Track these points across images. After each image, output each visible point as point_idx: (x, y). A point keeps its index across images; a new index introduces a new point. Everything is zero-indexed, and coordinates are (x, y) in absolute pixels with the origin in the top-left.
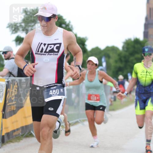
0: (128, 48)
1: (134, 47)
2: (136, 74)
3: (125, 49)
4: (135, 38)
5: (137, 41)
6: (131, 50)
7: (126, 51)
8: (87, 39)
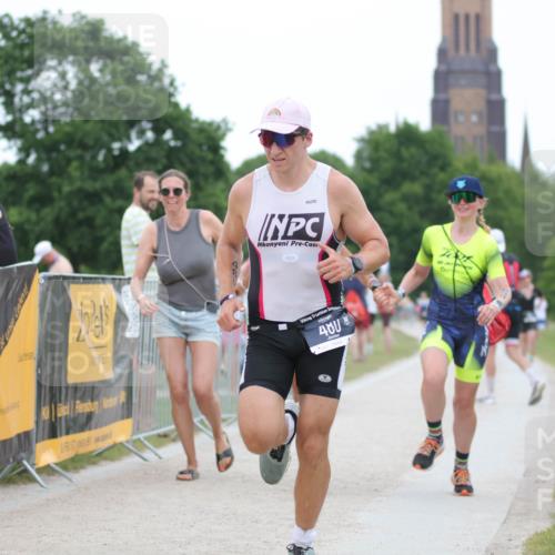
0: (375, 161)
1: (398, 156)
2: (429, 256)
3: (367, 165)
4: (401, 121)
5: (407, 134)
6: (387, 166)
7: (370, 171)
8: (228, 130)
